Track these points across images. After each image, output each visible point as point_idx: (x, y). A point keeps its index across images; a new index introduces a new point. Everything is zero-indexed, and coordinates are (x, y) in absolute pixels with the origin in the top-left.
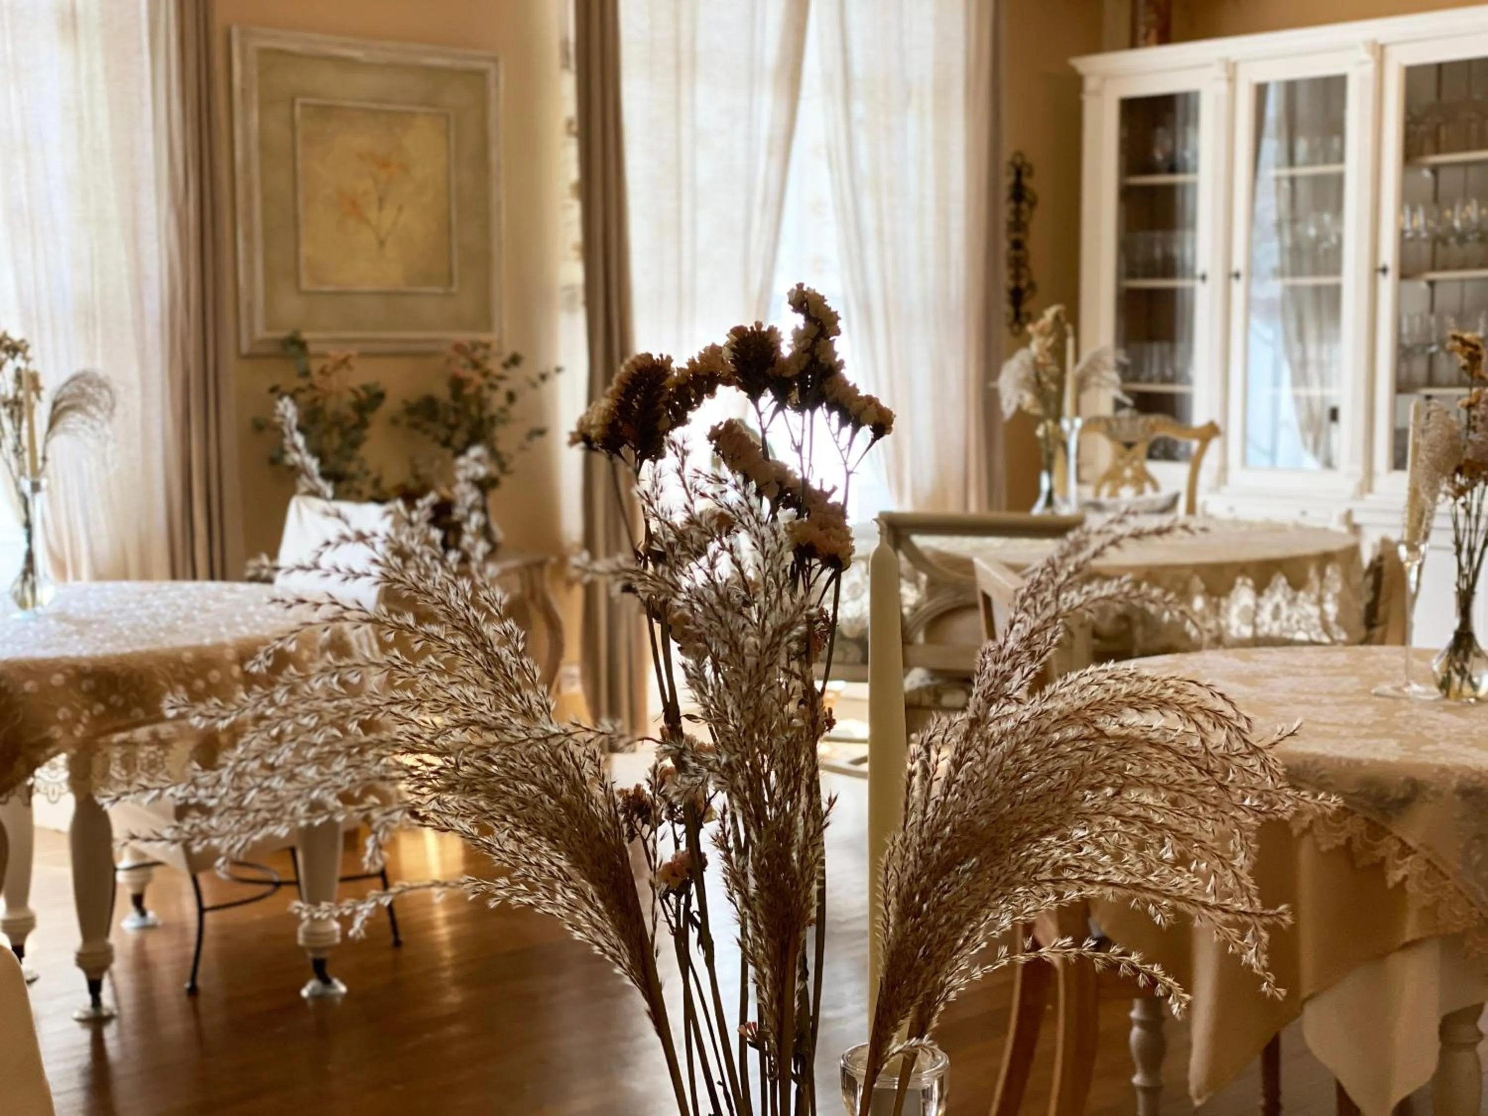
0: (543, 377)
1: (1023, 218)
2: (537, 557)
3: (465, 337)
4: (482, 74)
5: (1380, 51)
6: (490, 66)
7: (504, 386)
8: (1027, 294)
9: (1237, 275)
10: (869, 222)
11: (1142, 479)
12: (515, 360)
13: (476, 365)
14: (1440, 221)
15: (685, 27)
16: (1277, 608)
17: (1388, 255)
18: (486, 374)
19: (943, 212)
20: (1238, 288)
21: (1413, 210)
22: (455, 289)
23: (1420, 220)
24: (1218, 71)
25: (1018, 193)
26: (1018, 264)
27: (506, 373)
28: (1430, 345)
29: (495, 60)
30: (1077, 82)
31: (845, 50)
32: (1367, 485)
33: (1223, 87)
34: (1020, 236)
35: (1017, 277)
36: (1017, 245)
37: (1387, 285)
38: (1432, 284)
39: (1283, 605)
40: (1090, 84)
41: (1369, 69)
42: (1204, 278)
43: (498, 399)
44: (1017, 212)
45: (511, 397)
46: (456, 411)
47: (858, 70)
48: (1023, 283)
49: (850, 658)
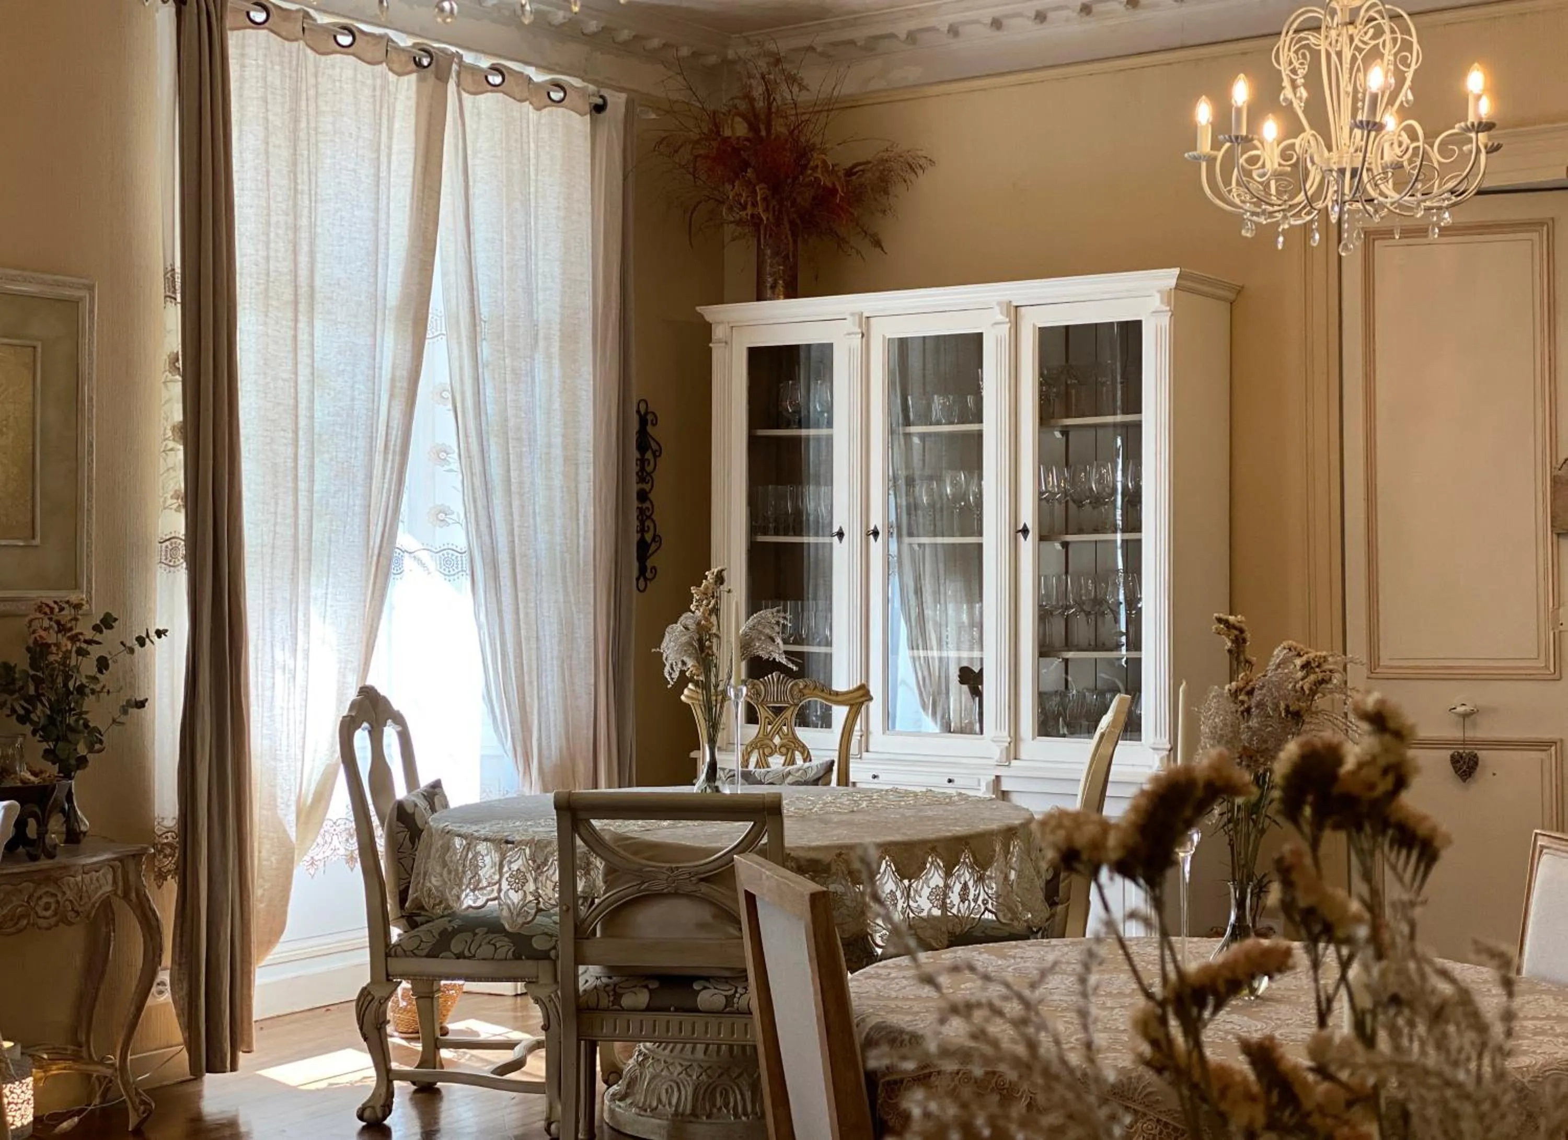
0: (141, 641)
1: (649, 469)
2: (133, 848)
3: (49, 596)
4: (75, 303)
5: (1014, 312)
6: (85, 293)
7: (95, 652)
8: (653, 547)
9: (876, 533)
10: (496, 471)
11: (793, 747)
12: (108, 622)
13: (62, 628)
14: (1073, 481)
15: (303, 259)
16: (965, 887)
17: (1028, 516)
18: (74, 639)
19: (571, 461)
20: (876, 547)
21: (1048, 471)
22: (37, 541)
23: (1053, 479)
24: (850, 325)
25: (644, 442)
26: (644, 516)
27: (98, 637)
28: (1068, 607)
29: (91, 288)
30: (706, 329)
31: (472, 290)
32: (1013, 752)
33: (857, 341)
34: (647, 487)
35: (642, 530)
36: (643, 496)
37: (1027, 546)
38: (1065, 545)
39: (971, 883)
40: (719, 332)
41: (1005, 330)
42: (841, 534)
43: (88, 666)
44: (642, 462)
45: (103, 664)
46: (38, 681)
47: (484, 311)
48: (648, 537)
49: (501, 953)
